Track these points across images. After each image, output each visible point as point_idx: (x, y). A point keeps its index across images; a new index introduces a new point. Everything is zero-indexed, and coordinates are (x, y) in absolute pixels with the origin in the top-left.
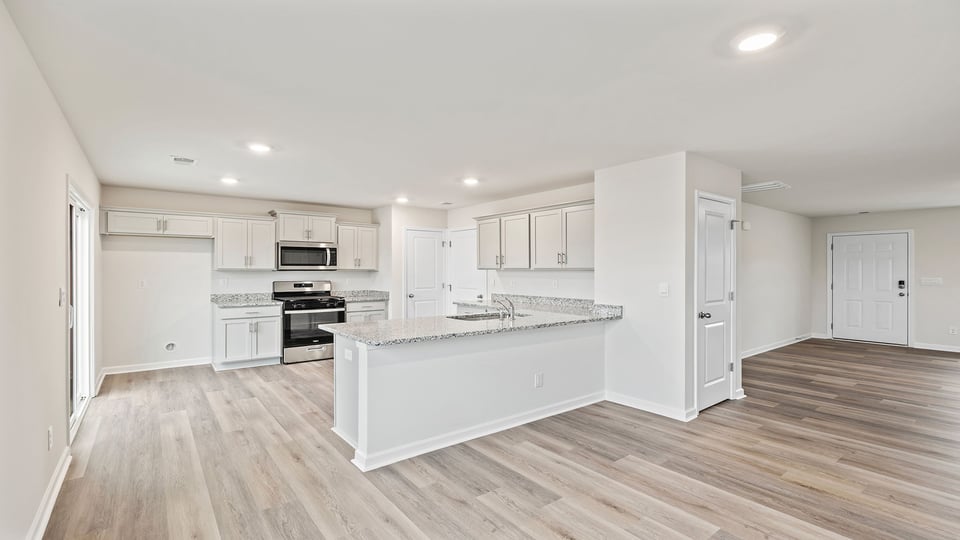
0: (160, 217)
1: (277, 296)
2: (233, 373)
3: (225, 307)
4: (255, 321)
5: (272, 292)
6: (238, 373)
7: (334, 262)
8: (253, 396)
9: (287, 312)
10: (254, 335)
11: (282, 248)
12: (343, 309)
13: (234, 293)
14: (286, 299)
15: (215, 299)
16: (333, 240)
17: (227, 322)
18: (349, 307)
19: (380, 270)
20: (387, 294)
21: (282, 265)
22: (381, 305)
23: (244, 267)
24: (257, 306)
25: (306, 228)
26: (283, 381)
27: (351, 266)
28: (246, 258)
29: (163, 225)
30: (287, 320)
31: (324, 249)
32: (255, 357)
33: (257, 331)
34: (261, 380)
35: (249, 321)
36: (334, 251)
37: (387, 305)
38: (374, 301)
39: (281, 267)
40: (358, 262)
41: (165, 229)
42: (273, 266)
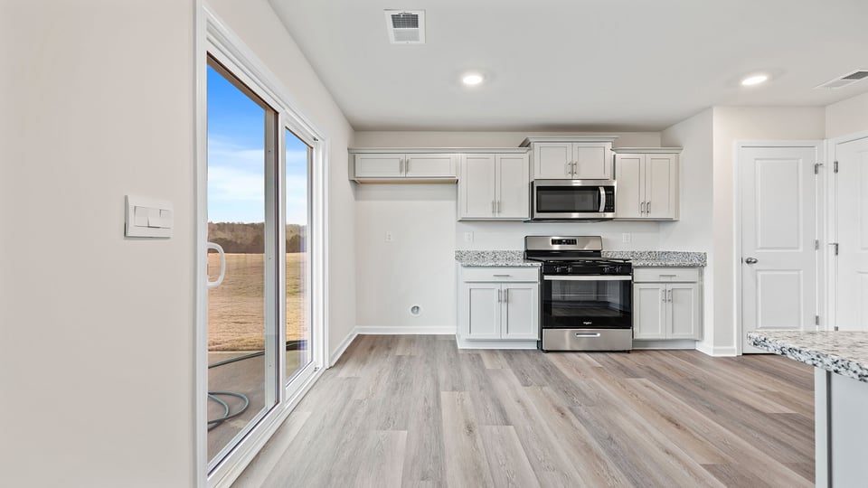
0: (402, 157)
1: (531, 255)
2: (478, 355)
3: (469, 266)
4: (504, 287)
5: (523, 249)
6: (485, 357)
7: (610, 207)
8: (507, 422)
9: (547, 278)
10: (504, 306)
11: (539, 188)
12: (629, 278)
13: (480, 250)
14: (544, 259)
15: (460, 256)
16: (608, 175)
17: (472, 286)
18: (639, 275)
19: (680, 219)
20: (703, 257)
21: (538, 211)
22: (690, 274)
23: (490, 215)
24: (507, 266)
25: (569, 161)
26: (548, 389)
27: (635, 214)
28: (494, 203)
29: (405, 166)
30: (546, 288)
31: (596, 189)
32: (505, 337)
33: (507, 301)
34: (515, 380)
35: (498, 287)
36: (610, 189)
37: (701, 274)
38: (679, 267)
39: (537, 215)
40: (646, 206)
41: (407, 171)
42: (526, 215)
